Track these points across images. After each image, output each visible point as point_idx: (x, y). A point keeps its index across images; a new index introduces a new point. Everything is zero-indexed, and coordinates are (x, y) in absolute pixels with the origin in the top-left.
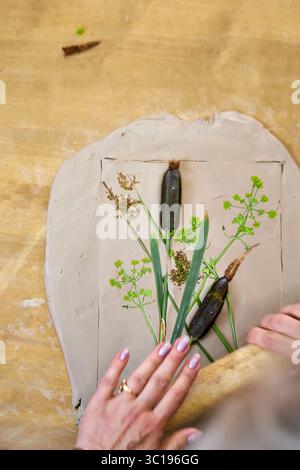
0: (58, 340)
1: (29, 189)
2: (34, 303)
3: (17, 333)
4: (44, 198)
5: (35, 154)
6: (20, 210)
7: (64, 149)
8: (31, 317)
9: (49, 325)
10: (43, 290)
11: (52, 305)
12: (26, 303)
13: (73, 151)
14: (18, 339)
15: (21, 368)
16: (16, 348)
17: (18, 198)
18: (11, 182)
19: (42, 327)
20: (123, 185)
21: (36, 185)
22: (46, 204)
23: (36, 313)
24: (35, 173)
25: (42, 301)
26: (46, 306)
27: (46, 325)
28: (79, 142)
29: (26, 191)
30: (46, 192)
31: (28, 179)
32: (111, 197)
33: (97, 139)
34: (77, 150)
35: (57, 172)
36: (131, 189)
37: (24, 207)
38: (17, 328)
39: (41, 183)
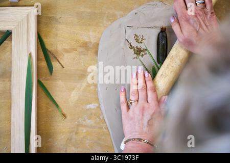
0: (107, 126)
1: (86, 45)
2: (92, 106)
3: (84, 123)
4: (95, 49)
5: (89, 25)
6: (82, 56)
7: (105, 22)
8: (91, 114)
9: (101, 117)
10: (97, 99)
11: (102, 107)
12: (88, 107)
13: (110, 23)
14: (85, 126)
15: (88, 142)
16: (84, 131)
17: (81, 49)
18: (77, 41)
19: (98, 119)
20: (137, 41)
21: (91, 42)
22: (96, 52)
23: (94, 111)
24: (90, 36)
25: (97, 105)
26: (99, 107)
27: (99, 118)
28: (113, 18)
29: (85, 45)
30: (97, 45)
31: (86, 39)
32: (131, 47)
33: (122, 16)
34: (112, 23)
35: (102, 34)
36: (141, 43)
37: (84, 54)
38: (84, 120)
39: (93, 41)
